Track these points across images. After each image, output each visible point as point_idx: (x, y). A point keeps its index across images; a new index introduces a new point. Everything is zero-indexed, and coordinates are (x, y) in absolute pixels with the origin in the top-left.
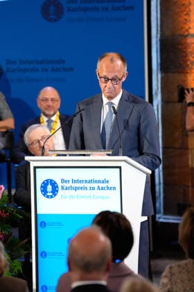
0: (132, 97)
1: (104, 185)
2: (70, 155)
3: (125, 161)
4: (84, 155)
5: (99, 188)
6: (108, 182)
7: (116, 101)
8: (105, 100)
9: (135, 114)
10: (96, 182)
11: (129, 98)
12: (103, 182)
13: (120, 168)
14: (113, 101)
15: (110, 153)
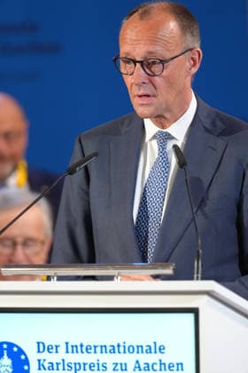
0: (221, 120)
1: (152, 358)
2: (61, 278)
3: (209, 294)
4: (93, 278)
5: (138, 366)
6: (162, 349)
7: (179, 130)
8: (151, 128)
9: (229, 168)
10: (131, 349)
11: (213, 123)
12: (149, 351)
13: (195, 311)
14: (171, 130)
15: (169, 271)
